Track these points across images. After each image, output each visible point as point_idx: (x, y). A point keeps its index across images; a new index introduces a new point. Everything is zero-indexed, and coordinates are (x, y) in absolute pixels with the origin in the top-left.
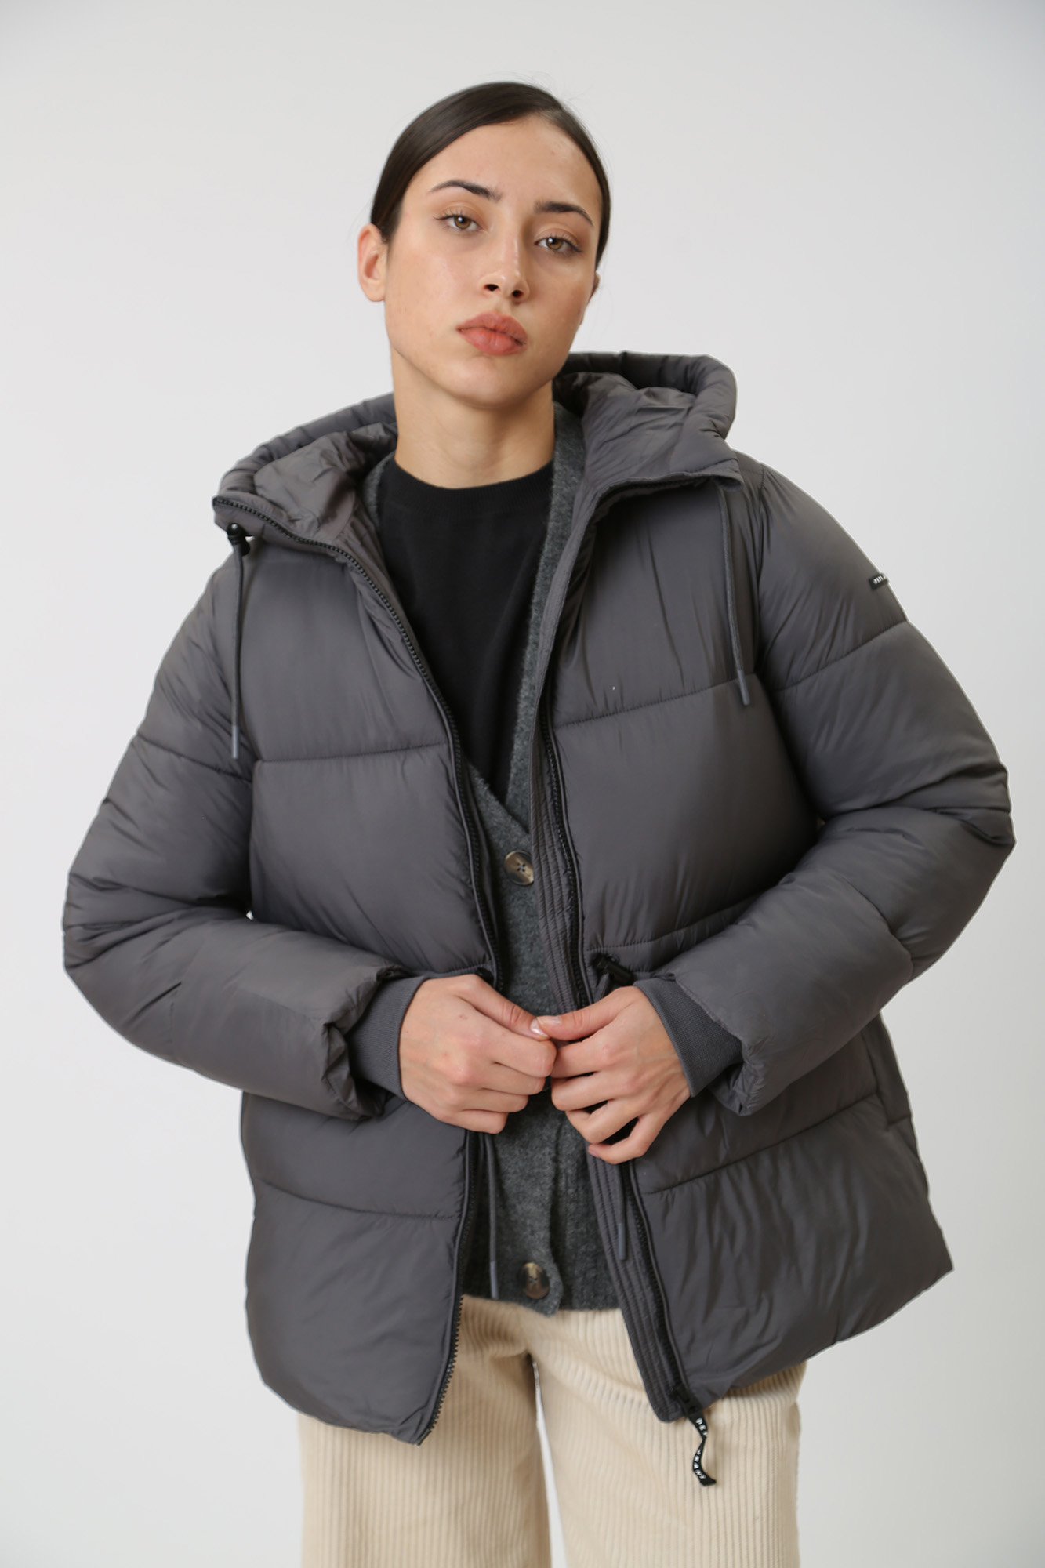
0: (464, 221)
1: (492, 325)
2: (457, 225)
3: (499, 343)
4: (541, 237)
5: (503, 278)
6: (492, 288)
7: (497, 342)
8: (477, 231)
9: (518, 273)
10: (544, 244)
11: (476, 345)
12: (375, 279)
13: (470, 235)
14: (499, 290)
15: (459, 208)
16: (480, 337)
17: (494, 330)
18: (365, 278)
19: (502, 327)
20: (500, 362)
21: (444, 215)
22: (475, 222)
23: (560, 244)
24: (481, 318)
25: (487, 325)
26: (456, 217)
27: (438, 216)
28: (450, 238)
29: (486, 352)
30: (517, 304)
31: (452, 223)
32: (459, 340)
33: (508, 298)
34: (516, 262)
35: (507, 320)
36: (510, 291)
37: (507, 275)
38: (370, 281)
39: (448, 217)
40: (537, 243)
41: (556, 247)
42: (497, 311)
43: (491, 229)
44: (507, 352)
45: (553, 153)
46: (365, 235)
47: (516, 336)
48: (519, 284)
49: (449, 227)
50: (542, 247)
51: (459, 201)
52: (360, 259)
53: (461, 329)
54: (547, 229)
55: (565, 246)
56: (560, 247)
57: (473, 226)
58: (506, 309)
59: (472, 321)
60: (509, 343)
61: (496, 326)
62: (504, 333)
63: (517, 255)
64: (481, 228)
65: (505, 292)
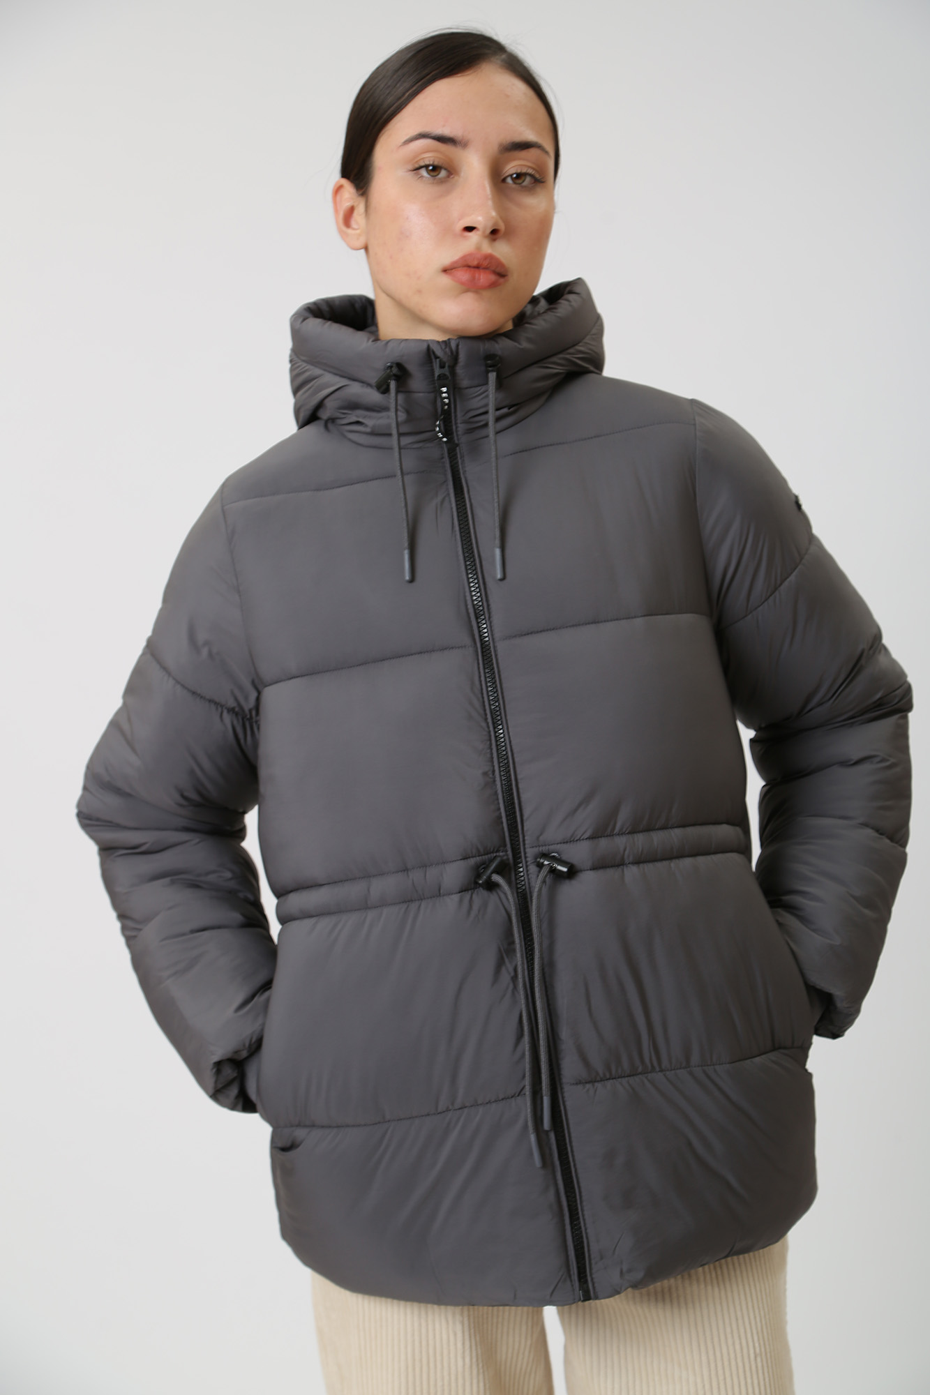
0: (435, 169)
1: (475, 263)
2: (428, 173)
3: (484, 278)
4: (507, 174)
5: (480, 218)
6: (469, 229)
7: (482, 277)
8: (448, 177)
9: (494, 214)
10: (509, 180)
11: (462, 283)
12: (354, 229)
13: (442, 182)
14: (478, 230)
15: (429, 158)
16: (464, 276)
17: (477, 267)
18: (344, 228)
19: (485, 263)
20: (486, 294)
21: (417, 166)
22: (445, 169)
23: (523, 178)
24: (464, 258)
25: (470, 264)
26: (426, 167)
27: (411, 167)
28: (424, 187)
29: (471, 287)
30: (494, 240)
31: (424, 172)
32: (445, 280)
33: (486, 237)
34: (490, 203)
35: (489, 257)
36: (489, 231)
37: (483, 216)
38: (350, 231)
39: (421, 167)
40: (504, 180)
41: (520, 181)
42: (478, 248)
43: (462, 174)
44: (493, 285)
45: (508, 96)
46: (338, 190)
47: (498, 270)
48: (496, 223)
49: (422, 177)
50: (508, 183)
51: (428, 152)
52: (336, 211)
53: (445, 270)
54: (512, 167)
55: (528, 179)
56: (523, 181)
57: (443, 173)
58: (487, 248)
59: (456, 262)
60: (493, 277)
61: (478, 264)
62: (486, 268)
63: (490, 196)
64: (452, 174)
65: (484, 232)
